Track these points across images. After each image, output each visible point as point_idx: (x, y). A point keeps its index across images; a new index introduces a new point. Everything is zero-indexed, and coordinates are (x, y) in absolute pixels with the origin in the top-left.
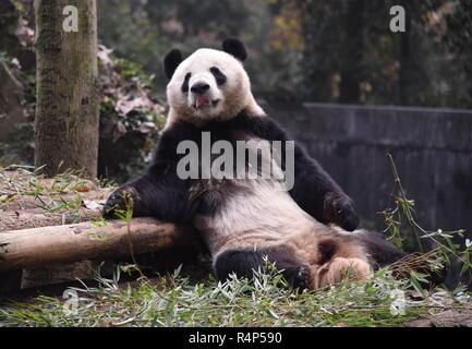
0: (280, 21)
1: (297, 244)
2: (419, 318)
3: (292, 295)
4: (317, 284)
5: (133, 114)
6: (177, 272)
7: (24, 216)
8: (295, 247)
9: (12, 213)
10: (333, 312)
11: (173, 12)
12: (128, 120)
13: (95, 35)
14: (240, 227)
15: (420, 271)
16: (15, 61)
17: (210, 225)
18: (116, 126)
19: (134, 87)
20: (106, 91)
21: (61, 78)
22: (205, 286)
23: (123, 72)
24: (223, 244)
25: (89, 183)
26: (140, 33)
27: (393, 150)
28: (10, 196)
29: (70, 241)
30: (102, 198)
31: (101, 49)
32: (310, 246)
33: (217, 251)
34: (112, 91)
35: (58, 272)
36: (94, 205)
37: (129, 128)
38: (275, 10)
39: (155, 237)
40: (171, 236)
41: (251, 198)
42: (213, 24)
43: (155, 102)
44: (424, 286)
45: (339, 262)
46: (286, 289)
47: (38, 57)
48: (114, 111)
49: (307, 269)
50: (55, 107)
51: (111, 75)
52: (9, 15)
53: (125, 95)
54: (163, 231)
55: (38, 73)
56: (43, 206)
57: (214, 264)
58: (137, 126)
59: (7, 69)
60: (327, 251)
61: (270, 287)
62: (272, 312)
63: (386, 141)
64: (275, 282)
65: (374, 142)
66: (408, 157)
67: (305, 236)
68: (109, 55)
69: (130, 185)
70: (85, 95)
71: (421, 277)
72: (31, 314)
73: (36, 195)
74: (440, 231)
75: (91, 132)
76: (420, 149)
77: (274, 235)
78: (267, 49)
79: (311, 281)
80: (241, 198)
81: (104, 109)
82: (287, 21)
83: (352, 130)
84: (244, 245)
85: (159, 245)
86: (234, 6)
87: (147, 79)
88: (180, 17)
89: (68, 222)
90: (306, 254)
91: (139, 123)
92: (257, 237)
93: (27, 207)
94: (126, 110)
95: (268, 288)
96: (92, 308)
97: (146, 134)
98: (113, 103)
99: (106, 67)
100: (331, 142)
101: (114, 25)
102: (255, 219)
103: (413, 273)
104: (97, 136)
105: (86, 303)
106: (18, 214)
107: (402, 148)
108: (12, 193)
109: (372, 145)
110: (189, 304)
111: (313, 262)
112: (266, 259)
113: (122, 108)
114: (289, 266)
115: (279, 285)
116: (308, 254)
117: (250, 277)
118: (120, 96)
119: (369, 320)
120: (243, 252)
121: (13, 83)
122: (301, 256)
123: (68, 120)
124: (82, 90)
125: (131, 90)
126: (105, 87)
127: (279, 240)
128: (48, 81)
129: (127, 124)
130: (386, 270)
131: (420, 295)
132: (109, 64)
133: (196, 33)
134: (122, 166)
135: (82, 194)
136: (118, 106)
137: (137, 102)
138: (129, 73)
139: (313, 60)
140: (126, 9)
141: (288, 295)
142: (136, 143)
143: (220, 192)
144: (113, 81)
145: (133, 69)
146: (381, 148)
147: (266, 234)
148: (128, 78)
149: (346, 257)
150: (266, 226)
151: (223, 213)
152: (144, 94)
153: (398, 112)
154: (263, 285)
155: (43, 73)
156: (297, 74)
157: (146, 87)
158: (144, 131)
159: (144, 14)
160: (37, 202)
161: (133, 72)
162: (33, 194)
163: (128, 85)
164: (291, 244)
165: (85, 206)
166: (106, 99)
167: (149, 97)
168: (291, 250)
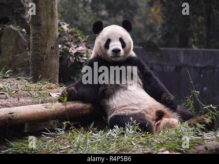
0: (153, 10)
1: (146, 112)
2: (200, 144)
3: (143, 135)
4: (154, 130)
5: (77, 54)
6: (92, 125)
7: (22, 100)
8: (145, 113)
9: (17, 99)
10: (160, 142)
11: (103, 6)
12: (75, 57)
13: (57, 18)
14: (121, 104)
15: (200, 123)
16: (24, 30)
17: (107, 104)
18: (69, 59)
19: (79, 41)
20: (66, 43)
21: (42, 37)
22: (104, 131)
23: (74, 35)
24: (113, 112)
25: (53, 85)
26: (88, 16)
27: (201, 69)
28: (16, 91)
29: (42, 111)
30: (58, 92)
31: (64, 24)
32: (152, 113)
33: (110, 115)
34: (69, 43)
35: (41, 126)
36: (55, 95)
37: (75, 60)
38: (151, 4)
39: (82, 109)
40: (90, 109)
41: (126, 91)
42: (122, 12)
43: (89, 48)
44: (203, 130)
45: (165, 120)
46: (141, 132)
47: (31, 28)
48: (68, 52)
49: (150, 123)
50: (39, 51)
51: (68, 36)
52: (21, 9)
53: (74, 45)
54: (86, 106)
55: (31, 35)
56: (31, 96)
57: (108, 121)
58: (79, 59)
59: (20, 34)
60: (160, 115)
61: (133, 131)
62: (133, 143)
63: (198, 65)
64: (135, 129)
65: (192, 65)
66: (208, 72)
67: (150, 109)
68: (68, 27)
69: (73, 86)
70: (52, 45)
71: (202, 126)
72: (24, 144)
73: (28, 91)
74: (211, 105)
75: (56, 62)
76: (213, 68)
77: (136, 108)
78: (148, 23)
79: (152, 129)
80: (122, 91)
81: (64, 52)
82: (156, 10)
83: (182, 60)
84: (122, 113)
85: (84, 113)
86: (132, 3)
87: (85, 38)
88: (107, 9)
89: (42, 103)
90: (150, 117)
91: (80, 58)
92: (128, 109)
93: (24, 96)
94: (74, 52)
95: (132, 132)
96: (52, 141)
97: (83, 63)
98: (68, 48)
99: (66, 32)
100: (172, 66)
101: (76, 13)
102: (128, 101)
103: (198, 124)
104: (58, 64)
105: (50, 139)
106: (19, 100)
107: (205, 68)
108: (17, 90)
109: (191, 67)
110: (96, 139)
111: (153, 120)
112: (131, 119)
113: (72, 51)
114: (142, 122)
115: (137, 131)
116: (151, 117)
117: (124, 127)
118: (72, 45)
119: (176, 146)
120: (121, 116)
121: (23, 40)
122: (148, 117)
123: (45, 57)
124: (51, 43)
125: (78, 43)
126: (66, 41)
127: (138, 110)
128: (36, 39)
129: (74, 58)
130: (186, 123)
131: (201, 134)
132: (67, 31)
133: (115, 16)
134: (72, 78)
135: (49, 90)
136: (70, 50)
137: (80, 48)
138: (77, 35)
139: (166, 28)
140: (81, 5)
141: (141, 135)
142: (78, 67)
143: (113, 89)
144: (69, 39)
145: (79, 33)
146: (195, 68)
147: (132, 107)
148: (76, 37)
149: (168, 118)
150: (133, 104)
151: (113, 98)
152: (84, 44)
153: (203, 51)
154: (130, 130)
155: (33, 35)
156: (160, 34)
157: (84, 41)
158: (82, 61)
159: (90, 8)
160: (29, 94)
161: (79, 35)
162: (26, 90)
163: (76, 40)
164: (143, 112)
165: (50, 96)
166: (65, 47)
167: (86, 46)
168: (143, 115)
